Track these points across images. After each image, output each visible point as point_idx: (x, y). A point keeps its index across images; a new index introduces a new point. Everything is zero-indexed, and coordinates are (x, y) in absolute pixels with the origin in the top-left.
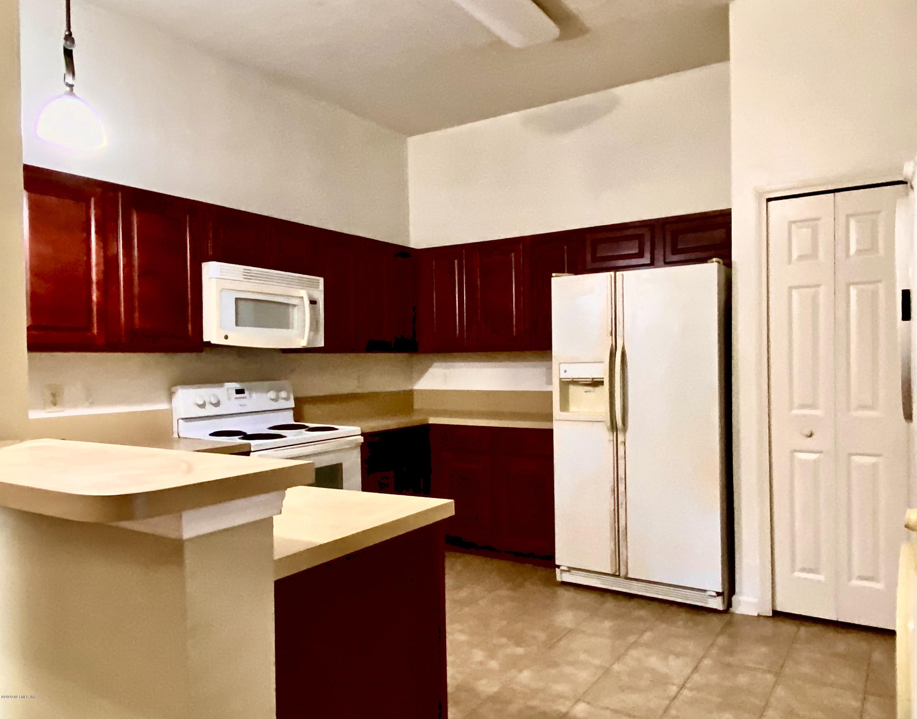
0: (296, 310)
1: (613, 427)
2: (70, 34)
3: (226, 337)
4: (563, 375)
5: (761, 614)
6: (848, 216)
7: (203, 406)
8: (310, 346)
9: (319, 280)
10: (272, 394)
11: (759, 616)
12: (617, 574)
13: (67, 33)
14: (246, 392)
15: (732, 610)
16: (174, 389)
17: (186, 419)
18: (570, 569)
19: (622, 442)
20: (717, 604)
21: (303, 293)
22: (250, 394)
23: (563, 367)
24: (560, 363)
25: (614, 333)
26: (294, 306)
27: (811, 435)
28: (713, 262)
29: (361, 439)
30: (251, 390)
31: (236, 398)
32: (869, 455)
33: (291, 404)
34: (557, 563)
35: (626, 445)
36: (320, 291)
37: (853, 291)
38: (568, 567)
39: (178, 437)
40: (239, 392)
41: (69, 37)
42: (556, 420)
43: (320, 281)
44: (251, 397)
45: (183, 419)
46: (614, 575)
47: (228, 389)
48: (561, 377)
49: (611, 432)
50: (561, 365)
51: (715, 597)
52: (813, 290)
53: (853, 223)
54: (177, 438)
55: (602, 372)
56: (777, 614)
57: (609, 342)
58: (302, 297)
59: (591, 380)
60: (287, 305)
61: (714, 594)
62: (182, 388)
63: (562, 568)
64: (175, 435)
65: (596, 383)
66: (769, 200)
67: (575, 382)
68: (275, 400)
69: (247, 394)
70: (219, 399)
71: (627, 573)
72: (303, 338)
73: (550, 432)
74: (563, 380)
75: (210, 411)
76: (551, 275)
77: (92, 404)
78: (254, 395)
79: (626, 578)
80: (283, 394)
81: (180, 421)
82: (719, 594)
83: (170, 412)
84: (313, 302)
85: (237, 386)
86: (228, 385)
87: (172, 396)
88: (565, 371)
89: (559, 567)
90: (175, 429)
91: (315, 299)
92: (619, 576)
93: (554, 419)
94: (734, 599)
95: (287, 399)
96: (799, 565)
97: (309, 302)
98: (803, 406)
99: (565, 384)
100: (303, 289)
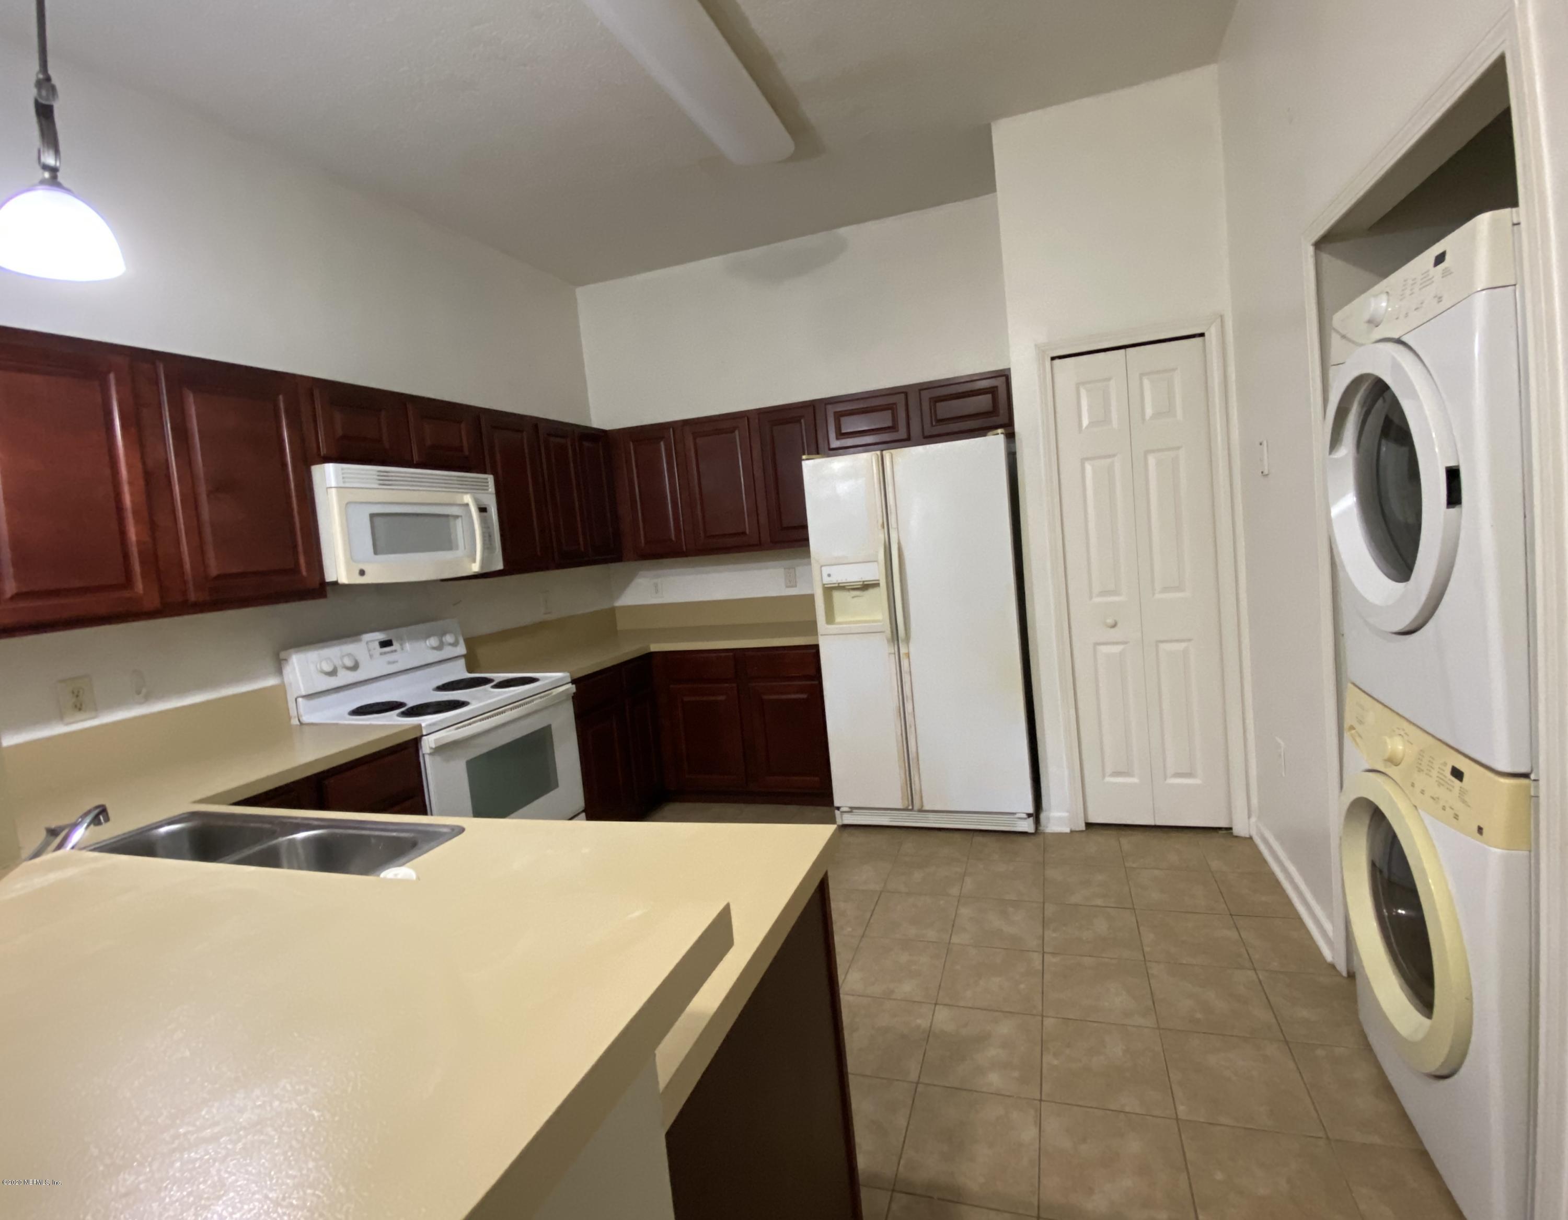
0: (459, 522)
1: (895, 637)
2: (48, 79)
3: (362, 573)
4: (826, 580)
5: (1074, 829)
6: (1142, 375)
7: (333, 673)
8: (486, 570)
9: (487, 479)
10: (433, 641)
11: (1072, 832)
12: (910, 807)
13: (41, 76)
14: (394, 643)
15: (1041, 828)
16: (283, 655)
17: (309, 697)
18: (852, 809)
19: (906, 654)
20: (1027, 826)
21: (468, 499)
22: (401, 645)
23: (826, 571)
24: (821, 567)
25: (886, 525)
26: (457, 517)
27: (1114, 625)
28: (998, 434)
29: (572, 688)
30: (401, 640)
31: (381, 654)
32: (1177, 641)
33: (461, 649)
34: (837, 803)
35: (911, 657)
36: (490, 493)
37: (1152, 460)
38: (851, 808)
39: (298, 723)
40: (386, 644)
41: (45, 83)
42: (822, 635)
43: (489, 479)
44: (402, 649)
45: (304, 697)
46: (906, 809)
47: (367, 643)
48: (824, 582)
49: (892, 644)
50: (823, 568)
51: (1025, 819)
52: (1109, 460)
53: (1146, 383)
54: (297, 725)
55: (875, 572)
56: (1089, 825)
57: (882, 536)
58: (467, 505)
59: (861, 583)
60: (447, 516)
61: (1025, 816)
62: (296, 652)
63: (842, 809)
64: (295, 722)
65: (866, 586)
66: (1053, 359)
67: (841, 587)
68: (439, 648)
69: (396, 646)
70: (357, 658)
71: (922, 806)
72: (474, 561)
73: (815, 649)
74: (826, 586)
75: (345, 677)
76: (801, 458)
77: (148, 698)
78: (408, 646)
79: (921, 811)
80: (449, 638)
81: (300, 700)
82: (1029, 815)
83: (282, 689)
84: (483, 510)
85: (380, 636)
86: (367, 637)
87: (282, 666)
88: (829, 575)
89: (838, 808)
90: (293, 712)
91: (485, 505)
92: (912, 810)
93: (819, 634)
94: (1043, 816)
95: (455, 644)
96: (1109, 770)
97: (477, 510)
98: (1103, 593)
99: (829, 590)
100: (467, 493)
